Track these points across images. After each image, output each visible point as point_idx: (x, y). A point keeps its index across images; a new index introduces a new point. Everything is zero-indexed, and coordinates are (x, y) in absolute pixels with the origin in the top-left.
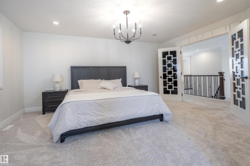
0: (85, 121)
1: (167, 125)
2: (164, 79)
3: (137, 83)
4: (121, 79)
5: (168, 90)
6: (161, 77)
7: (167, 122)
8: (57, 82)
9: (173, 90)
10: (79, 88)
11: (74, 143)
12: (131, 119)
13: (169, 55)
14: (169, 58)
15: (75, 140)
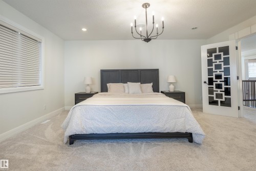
0: (92, 126)
1: (196, 149)
2: (209, 84)
3: (172, 89)
4: (152, 84)
5: (215, 99)
6: (205, 82)
7: (198, 144)
8: (88, 85)
9: (223, 100)
10: (107, 91)
11: (79, 148)
12: (145, 133)
13: (218, 53)
14: (218, 57)
15: (82, 145)
